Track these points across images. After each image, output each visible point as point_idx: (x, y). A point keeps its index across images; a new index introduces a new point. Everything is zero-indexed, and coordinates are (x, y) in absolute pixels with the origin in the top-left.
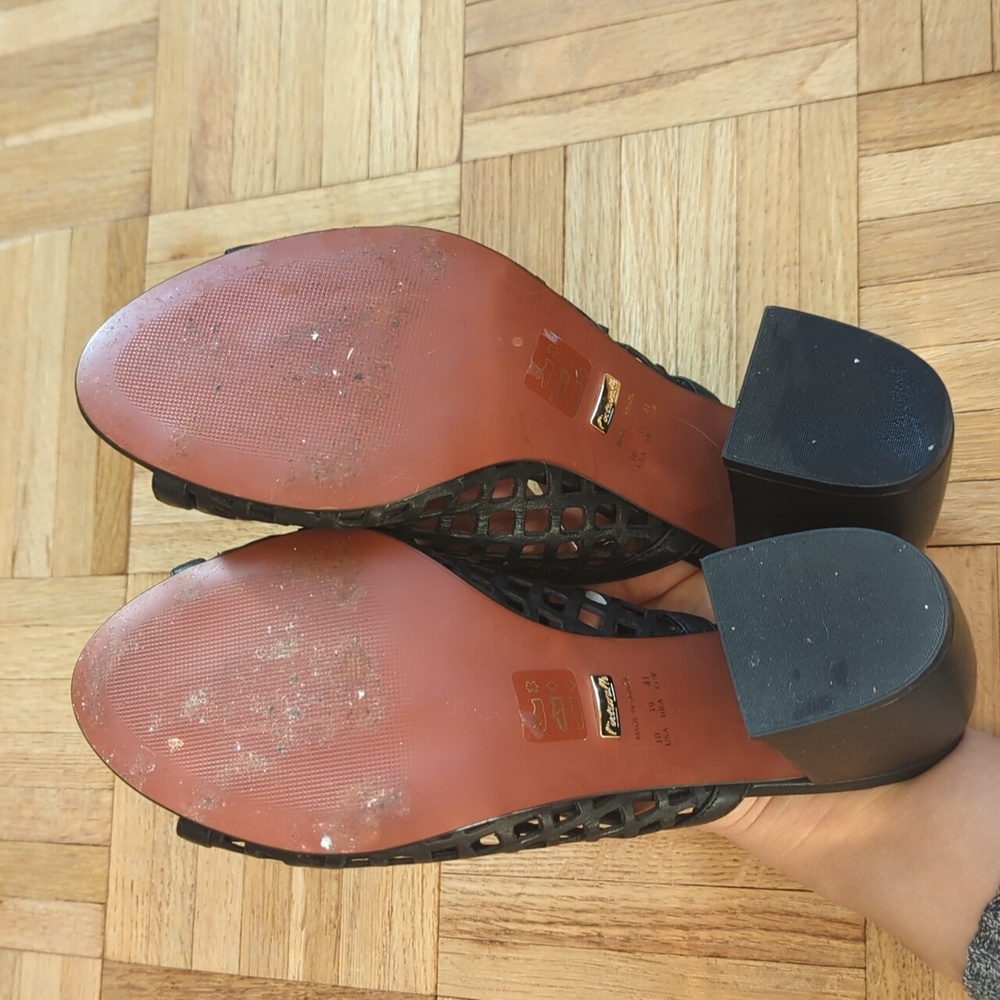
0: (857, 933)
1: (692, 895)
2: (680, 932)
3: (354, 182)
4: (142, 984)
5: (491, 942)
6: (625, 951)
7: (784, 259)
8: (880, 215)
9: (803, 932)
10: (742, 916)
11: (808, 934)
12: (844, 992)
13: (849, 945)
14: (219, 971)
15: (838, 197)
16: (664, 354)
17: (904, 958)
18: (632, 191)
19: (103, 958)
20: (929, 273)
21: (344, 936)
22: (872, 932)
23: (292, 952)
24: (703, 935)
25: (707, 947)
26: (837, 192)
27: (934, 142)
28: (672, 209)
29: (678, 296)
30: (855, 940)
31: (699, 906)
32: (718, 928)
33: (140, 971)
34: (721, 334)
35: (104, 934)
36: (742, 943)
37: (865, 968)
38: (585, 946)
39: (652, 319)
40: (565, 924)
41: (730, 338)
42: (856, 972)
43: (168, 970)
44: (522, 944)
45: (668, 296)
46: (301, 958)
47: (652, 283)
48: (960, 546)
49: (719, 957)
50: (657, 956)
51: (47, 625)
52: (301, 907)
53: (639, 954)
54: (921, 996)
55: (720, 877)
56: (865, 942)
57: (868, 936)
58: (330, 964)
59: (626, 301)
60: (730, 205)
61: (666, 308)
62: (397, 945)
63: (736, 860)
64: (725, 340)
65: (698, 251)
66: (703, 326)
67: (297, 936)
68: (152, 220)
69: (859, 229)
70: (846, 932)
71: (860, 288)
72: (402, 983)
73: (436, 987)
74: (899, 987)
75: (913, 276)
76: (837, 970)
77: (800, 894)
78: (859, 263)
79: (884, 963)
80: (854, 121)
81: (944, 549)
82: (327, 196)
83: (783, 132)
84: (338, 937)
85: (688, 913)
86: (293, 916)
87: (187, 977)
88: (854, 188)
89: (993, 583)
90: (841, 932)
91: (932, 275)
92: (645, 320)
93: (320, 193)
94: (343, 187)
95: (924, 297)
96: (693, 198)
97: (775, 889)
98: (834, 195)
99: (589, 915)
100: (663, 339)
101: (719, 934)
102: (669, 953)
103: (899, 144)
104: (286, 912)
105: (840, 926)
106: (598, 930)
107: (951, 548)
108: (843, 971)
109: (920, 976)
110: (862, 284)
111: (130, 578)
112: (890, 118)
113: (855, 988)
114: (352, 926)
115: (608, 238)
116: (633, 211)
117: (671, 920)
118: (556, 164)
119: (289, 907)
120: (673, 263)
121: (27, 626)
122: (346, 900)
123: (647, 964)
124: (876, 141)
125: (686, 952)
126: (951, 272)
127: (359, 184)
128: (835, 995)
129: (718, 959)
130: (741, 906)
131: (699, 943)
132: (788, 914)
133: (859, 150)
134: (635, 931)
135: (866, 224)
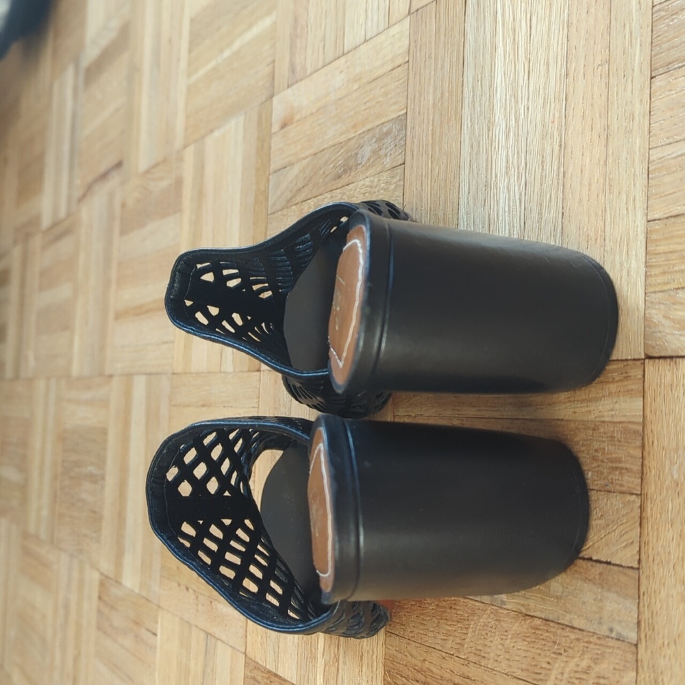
3: (358, 47)
4: (259, 678)
7: (598, 62)
14: (289, 680)
16: (518, 168)
18: (503, 15)
19: (245, 653)
21: (340, 670)
23: (318, 675)
28: (527, 25)
29: (528, 109)
33: (259, 669)
34: (555, 143)
35: (246, 637)
39: (511, 134)
41: (560, 146)
43: (269, 672)
45: (522, 110)
46: (322, 680)
47: (512, 98)
51: (231, 407)
59: (497, 120)
60: (564, 12)
61: (521, 124)
63: (549, 663)
64: (556, 148)
65: (542, 63)
66: (543, 137)
67: (321, 663)
68: (275, 100)
69: (653, 14)
71: (652, 78)
78: (652, 51)
82: (346, 62)
87: (277, 679)
92: (507, 137)
93: (343, 61)
94: (353, 52)
96: (540, 11)
100: (518, 152)
110: (654, 74)
111: (262, 372)
114: (344, 663)
115: (488, 62)
116: (503, 34)
120: (526, 77)
121: (224, 407)
127: (361, 47)
135: (658, 7)
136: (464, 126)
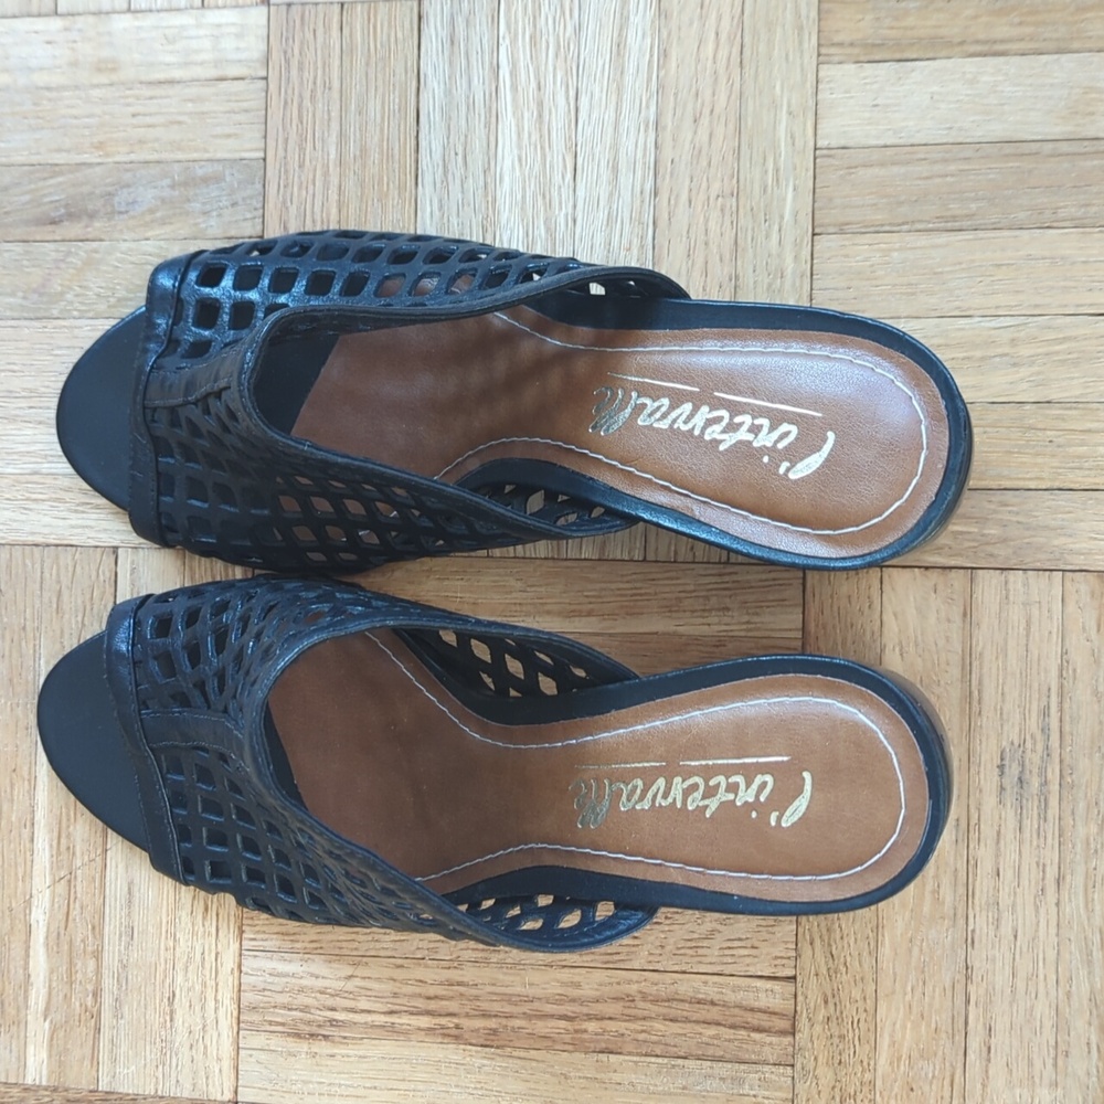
0: (784, 1024)
1: (576, 979)
2: (563, 1024)
3: (108, 13)
5: (312, 1035)
6: (492, 1047)
7: (716, 187)
8: (842, 143)
9: (718, 1024)
10: (641, 1005)
11: (724, 1026)
12: (766, 1093)
13: (774, 1039)
15: (790, 113)
17: (840, 1054)
18: (514, 73)
20: (903, 224)
21: (105, 1028)
22: (803, 1023)
23: (31, 1049)
24: (592, 1026)
25: (598, 1041)
26: (789, 106)
27: (914, 56)
28: (567, 99)
29: (575, 221)
30: (783, 1033)
31: (588, 991)
32: (610, 1018)
36: (642, 1037)
37: (793, 1066)
38: (440, 1040)
40: (412, 1014)
42: (781, 1070)
44: (354, 1038)
45: (561, 220)
46: (44, 1055)
47: (540, 198)
48: (927, 568)
49: (611, 1053)
50: (532, 1052)
52: (43, 992)
53: (509, 1049)
54: (860, 1097)
55: (616, 958)
56: (794, 1035)
57: (797, 1029)
58: (87, 1063)
59: (504, 221)
60: (648, 107)
61: (558, 238)
62: (181, 1038)
65: (603, 164)
67: (38, 1029)
69: (815, 159)
70: (770, 1024)
71: (814, 235)
72: (188, 1086)
73: (236, 1092)
74: (833, 1088)
75: (882, 225)
76: (759, 1067)
77: (716, 978)
78: (814, 202)
79: (816, 1059)
80: (814, 14)
81: (908, 570)
82: (66, 29)
83: (719, 18)
84: (98, 1030)
85: (573, 1000)
86: (32, 1001)
88: (811, 103)
89: (965, 615)
90: (766, 1024)
91: (905, 227)
93: (55, 24)
94: (91, 19)
95: (895, 254)
96: (597, 90)
97: (684, 972)
98: (785, 108)
99: (444, 1003)
101: (612, 1026)
102: (547, 1049)
103: (872, 52)
104: (21, 999)
105: (765, 1017)
106: (456, 1020)
107: (916, 570)
108: (766, 1068)
109: (859, 1075)
110: (817, 231)
112: (861, 17)
113: (780, 1089)
114: (117, 1013)
115: (480, 131)
116: (514, 100)
117: (549, 1008)
118: (407, 25)
119: (26, 991)
120: (569, 176)
122: (108, 983)
123: (519, 1061)
124: (840, 45)
125: (570, 1048)
126: (931, 226)
127: (116, 16)
128: (755, 1096)
129: (611, 1056)
130: (640, 992)
131: (585, 1036)
132: (699, 1002)
133: (819, 55)
134: (504, 1021)
135: (825, 152)
136: (423, 212)
